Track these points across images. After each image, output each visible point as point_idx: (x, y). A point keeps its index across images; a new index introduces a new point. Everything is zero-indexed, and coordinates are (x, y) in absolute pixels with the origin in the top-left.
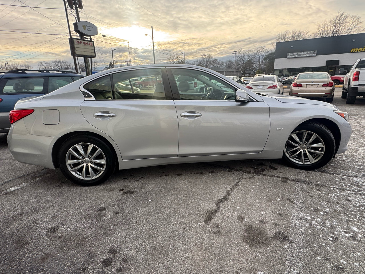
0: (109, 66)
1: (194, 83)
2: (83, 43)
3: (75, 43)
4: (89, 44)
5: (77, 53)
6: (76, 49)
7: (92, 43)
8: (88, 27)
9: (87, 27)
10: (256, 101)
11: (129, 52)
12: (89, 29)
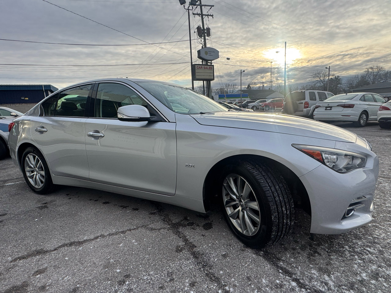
0: (247, 88)
1: (304, 103)
2: (203, 68)
3: (196, 68)
4: (208, 68)
5: (197, 77)
6: (197, 74)
7: (212, 67)
8: (210, 53)
9: (208, 52)
10: (168, 121)
11: (271, 72)
12: (210, 54)
